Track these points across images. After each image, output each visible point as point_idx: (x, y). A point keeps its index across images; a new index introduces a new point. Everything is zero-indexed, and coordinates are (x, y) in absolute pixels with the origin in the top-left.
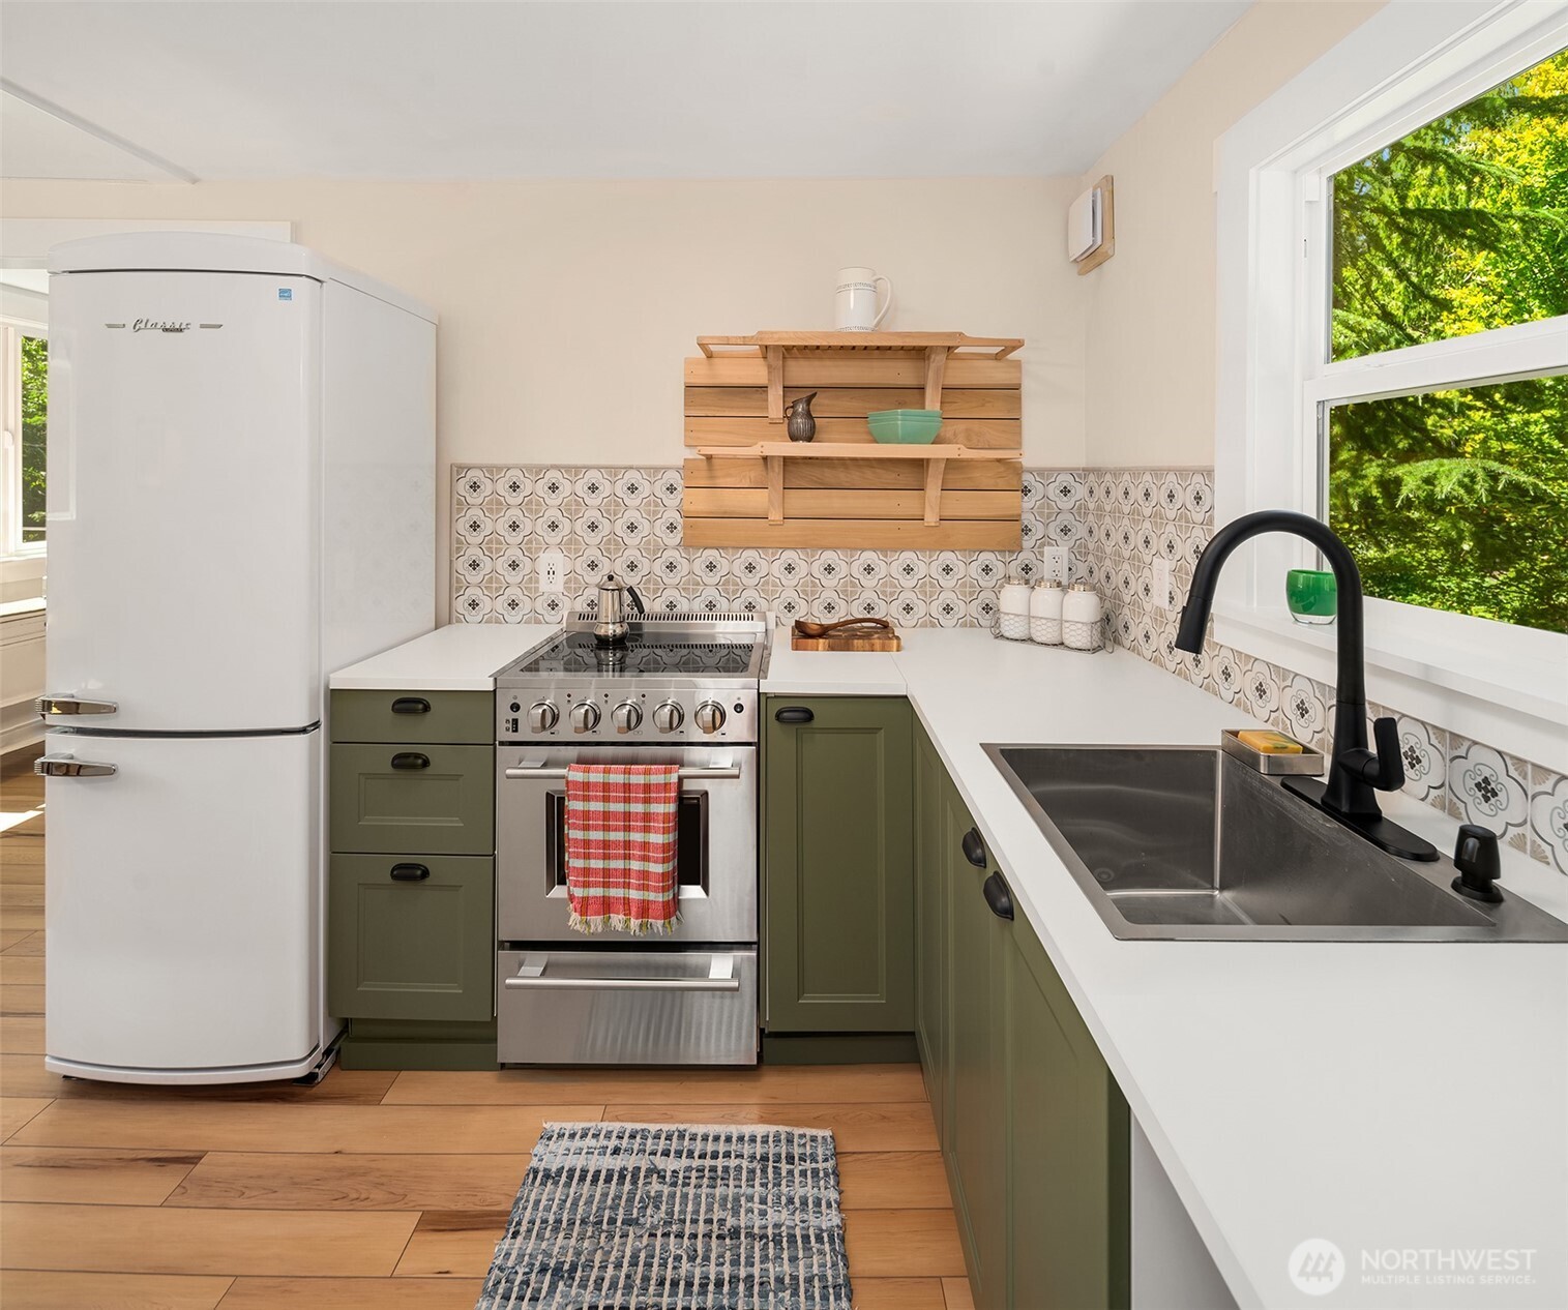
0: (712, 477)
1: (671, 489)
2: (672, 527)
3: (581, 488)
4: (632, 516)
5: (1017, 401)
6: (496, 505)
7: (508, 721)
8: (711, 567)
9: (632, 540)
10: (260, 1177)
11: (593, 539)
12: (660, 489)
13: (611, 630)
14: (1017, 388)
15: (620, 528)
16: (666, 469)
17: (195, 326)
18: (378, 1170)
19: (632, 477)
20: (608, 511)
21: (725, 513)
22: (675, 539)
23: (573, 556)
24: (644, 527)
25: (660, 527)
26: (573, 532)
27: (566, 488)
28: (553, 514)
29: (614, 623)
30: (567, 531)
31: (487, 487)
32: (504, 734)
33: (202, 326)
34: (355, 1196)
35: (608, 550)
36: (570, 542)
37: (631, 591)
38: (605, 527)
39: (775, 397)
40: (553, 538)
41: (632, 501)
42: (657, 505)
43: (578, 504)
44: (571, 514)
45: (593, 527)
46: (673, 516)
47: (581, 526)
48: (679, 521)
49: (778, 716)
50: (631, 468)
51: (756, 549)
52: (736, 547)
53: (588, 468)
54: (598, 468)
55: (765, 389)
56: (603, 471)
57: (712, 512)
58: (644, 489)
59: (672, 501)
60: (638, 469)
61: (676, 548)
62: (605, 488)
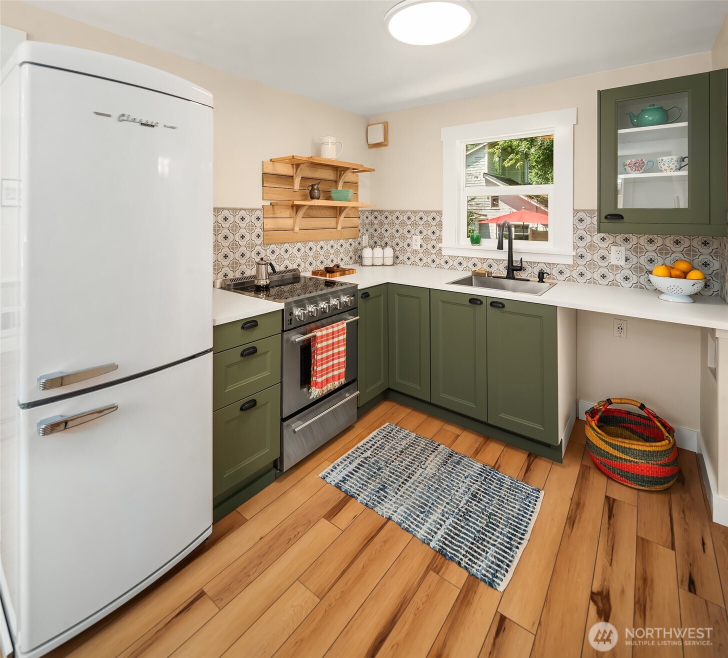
0: (274, 213)
1: (258, 219)
2: (258, 236)
3: (220, 219)
4: (243, 231)
5: (357, 188)
8: (273, 252)
9: (243, 243)
11: (226, 244)
12: (254, 219)
13: (263, 282)
14: (357, 183)
15: (238, 238)
16: (256, 210)
19: (242, 213)
20: (232, 230)
21: (279, 229)
22: (259, 241)
23: (217, 253)
24: (248, 237)
25: (254, 236)
29: (266, 279)
35: (232, 248)
37: (271, 264)
38: (231, 237)
39: (297, 181)
41: (243, 225)
42: (252, 226)
44: (216, 232)
45: (226, 238)
46: (259, 231)
48: (261, 233)
49: (362, 297)
50: (242, 209)
51: (288, 243)
52: (281, 243)
53: (223, 209)
54: (228, 209)
55: (292, 177)
56: (230, 210)
57: (274, 229)
58: (248, 219)
59: (259, 224)
60: (245, 210)
61: (260, 245)
62: (231, 219)
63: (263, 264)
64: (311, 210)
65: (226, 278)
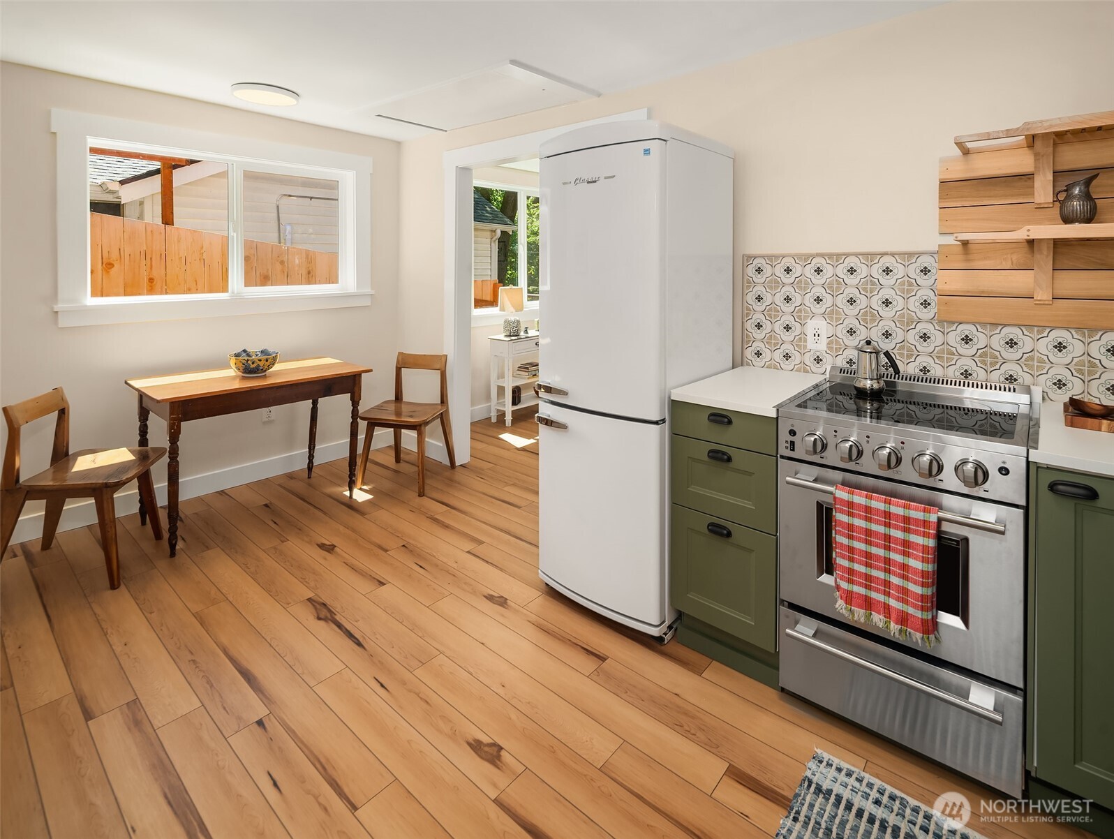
0: (967, 260)
1: (925, 271)
2: (926, 304)
3: (841, 270)
4: (886, 293)
6: (775, 284)
7: (787, 442)
8: (967, 339)
9: (887, 313)
10: (635, 687)
11: (852, 311)
12: (914, 271)
15: (876, 303)
16: (922, 254)
17: (602, 179)
18: (701, 719)
19: (887, 261)
20: (865, 290)
21: (983, 292)
22: (927, 314)
23: (834, 324)
24: (898, 303)
25: (914, 304)
26: (834, 305)
27: (828, 271)
28: (819, 291)
29: (871, 379)
30: (829, 304)
31: (768, 271)
32: (784, 451)
33: (606, 178)
34: (688, 729)
35: (865, 320)
36: (832, 312)
37: (887, 354)
38: (862, 302)
39: (1042, 184)
40: (819, 309)
41: (887, 281)
42: (911, 284)
43: (839, 283)
44: (833, 291)
45: (852, 301)
46: (925, 293)
47: (841, 301)
48: (933, 298)
49: (1052, 487)
50: (886, 254)
51: (1019, 326)
52: (996, 325)
53: (847, 255)
54: (856, 255)
56: (860, 257)
57: (968, 292)
58: (899, 271)
59: (924, 281)
60: (893, 255)
61: (930, 321)
62: (863, 271)
63: (867, 352)
65: (854, 363)
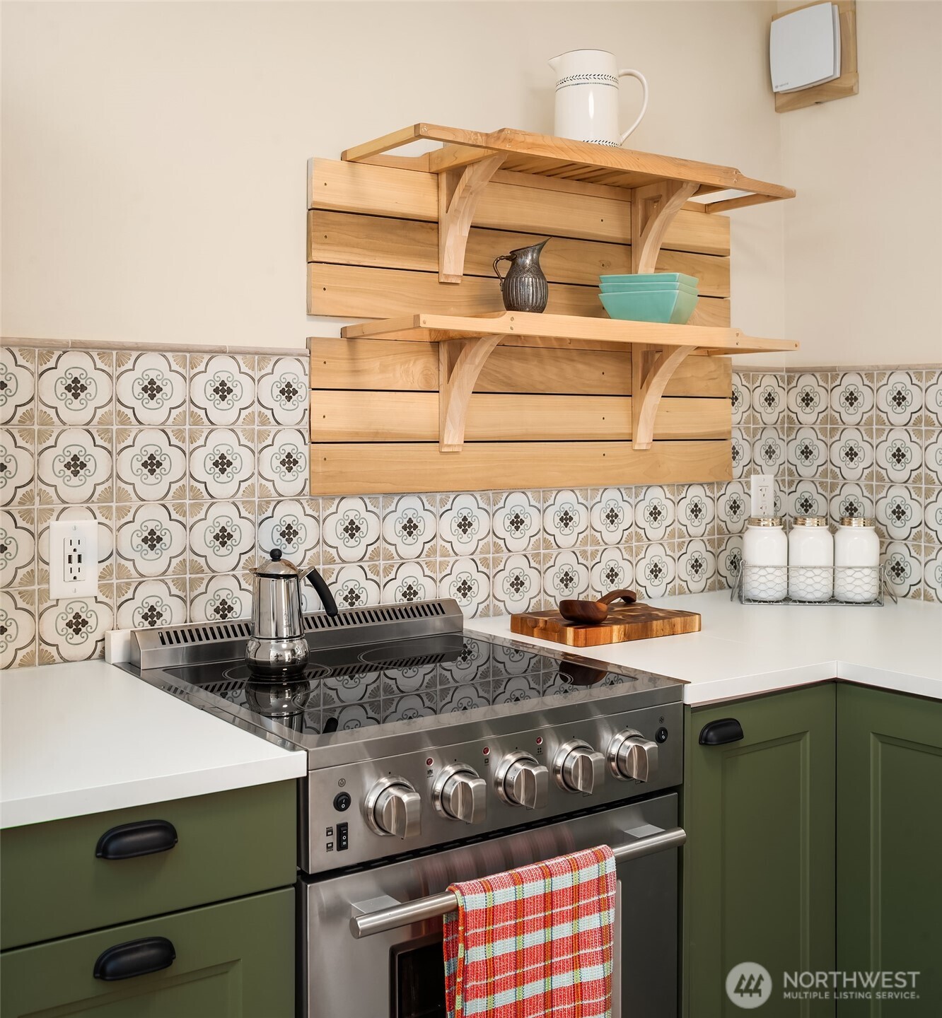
0: (356, 372)
1: (288, 392)
2: (289, 462)
3: (129, 388)
4: (222, 441)
5: (724, 271)
7: (329, 831)
8: (352, 529)
9: (223, 487)
11: (152, 487)
12: (269, 392)
13: (279, 651)
14: (722, 254)
15: (201, 465)
16: (280, 355)
19: (223, 368)
20: (179, 434)
21: (377, 434)
22: (292, 483)
23: (114, 523)
24: (244, 463)
25: (270, 463)
26: (114, 476)
27: (100, 389)
28: (73, 440)
29: (291, 638)
30: (102, 474)
32: (320, 858)
35: (181, 509)
36: (108, 496)
37: (314, 577)
38: (174, 464)
39: (455, 241)
40: (76, 489)
41: (223, 413)
42: (264, 421)
43: (124, 420)
44: (110, 440)
45: (152, 464)
46: (289, 440)
47: (129, 465)
48: (302, 451)
49: (704, 741)
50: (222, 351)
51: (417, 493)
52: (388, 494)
53: (142, 350)
54: (162, 350)
55: (433, 224)
56: (169, 355)
57: (357, 434)
58: (244, 392)
59: (290, 413)
60: (233, 354)
61: (297, 499)
62: (175, 390)
63: (278, 577)
64: (515, 363)
65: (152, 623)
